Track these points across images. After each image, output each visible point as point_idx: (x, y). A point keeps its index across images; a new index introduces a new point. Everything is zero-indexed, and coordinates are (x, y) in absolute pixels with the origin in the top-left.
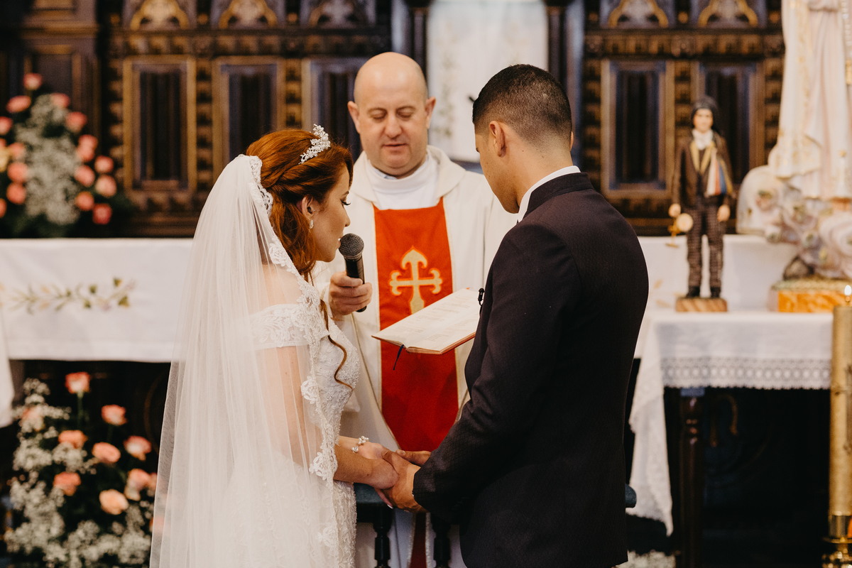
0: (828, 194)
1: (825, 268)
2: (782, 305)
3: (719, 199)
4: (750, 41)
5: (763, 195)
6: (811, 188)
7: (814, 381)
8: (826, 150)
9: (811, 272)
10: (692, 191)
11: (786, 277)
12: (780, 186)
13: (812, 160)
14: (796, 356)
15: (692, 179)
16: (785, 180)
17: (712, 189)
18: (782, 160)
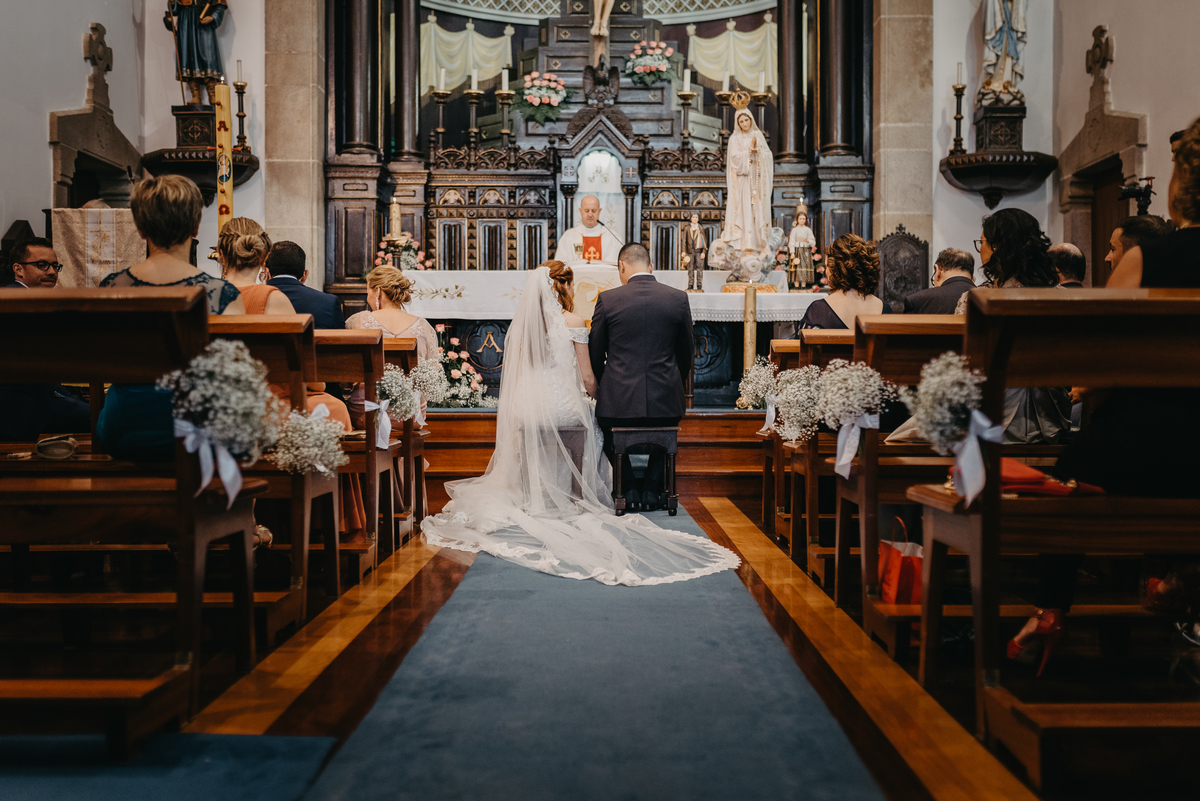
0: (744, 249)
1: (742, 277)
2: (726, 290)
3: (701, 250)
4: (714, 213)
5: (718, 249)
6: (737, 246)
7: (738, 318)
8: (743, 231)
9: (737, 279)
10: (690, 247)
11: (728, 282)
12: (725, 246)
13: (738, 235)
14: (731, 309)
15: (690, 242)
16: (727, 242)
17: (698, 246)
18: (726, 236)
